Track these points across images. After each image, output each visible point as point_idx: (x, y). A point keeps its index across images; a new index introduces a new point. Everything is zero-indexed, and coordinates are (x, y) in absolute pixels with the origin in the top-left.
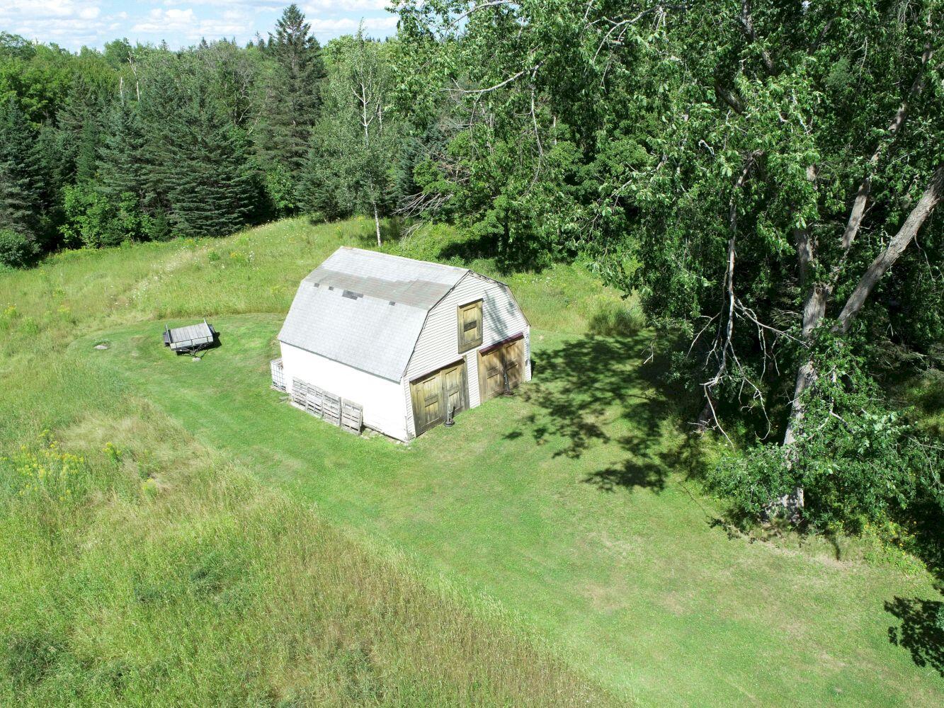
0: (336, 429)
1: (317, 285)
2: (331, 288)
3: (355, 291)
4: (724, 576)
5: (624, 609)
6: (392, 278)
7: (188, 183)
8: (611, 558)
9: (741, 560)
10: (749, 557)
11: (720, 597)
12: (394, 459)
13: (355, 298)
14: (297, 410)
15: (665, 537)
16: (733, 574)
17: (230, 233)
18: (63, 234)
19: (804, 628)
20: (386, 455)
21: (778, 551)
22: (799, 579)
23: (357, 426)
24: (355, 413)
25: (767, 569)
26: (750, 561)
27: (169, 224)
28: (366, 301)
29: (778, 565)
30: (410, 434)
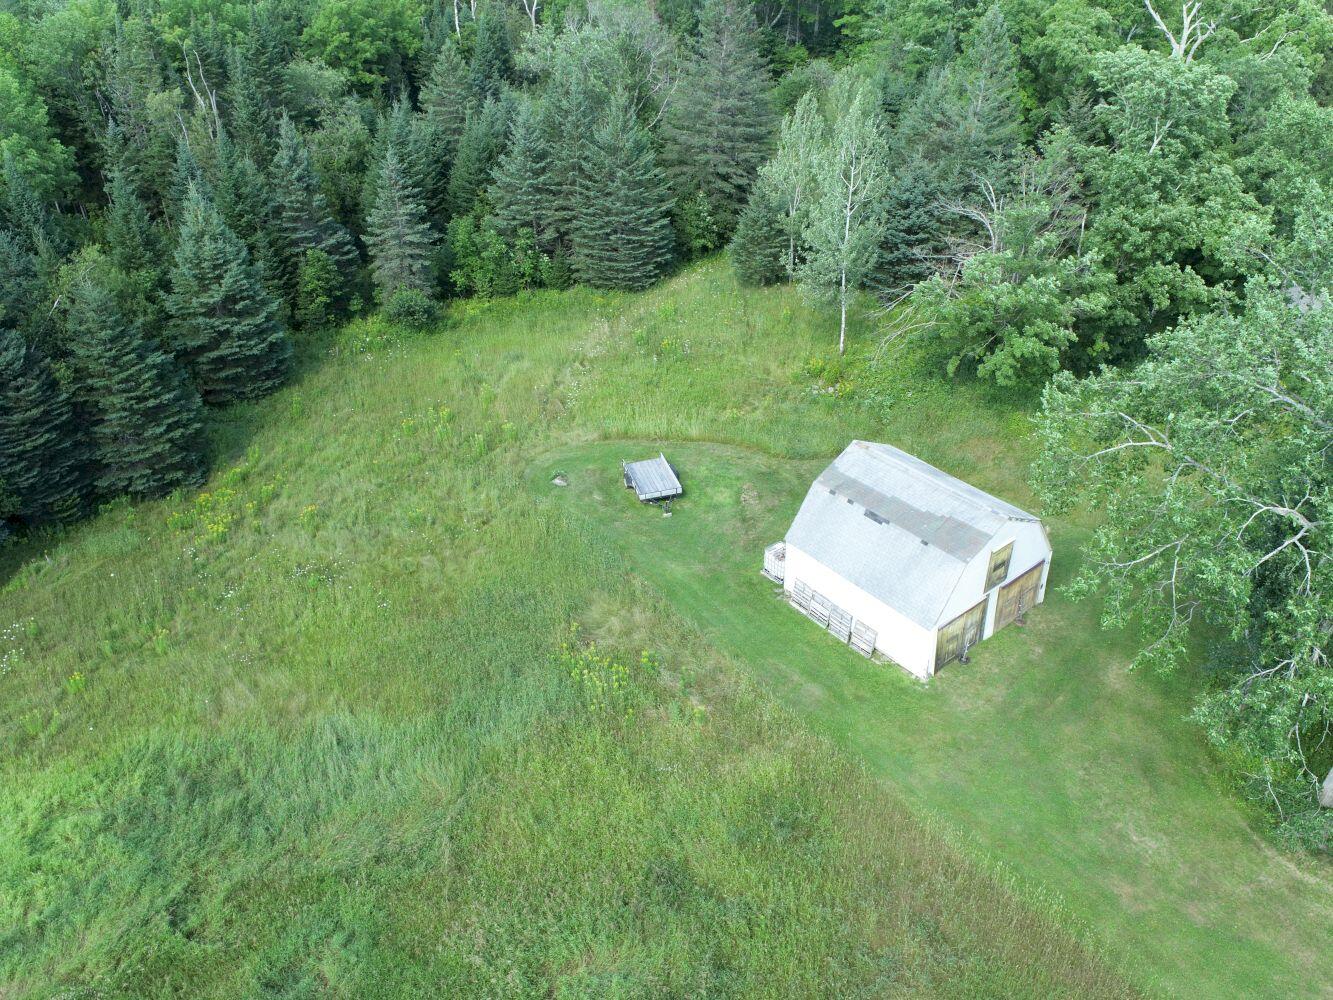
0: (844, 645)
1: (832, 492)
2: (850, 501)
3: (881, 514)
4: (1244, 891)
5: (1150, 911)
6: (921, 505)
7: (601, 227)
8: (1137, 854)
9: (1261, 878)
10: (1270, 875)
11: (1239, 914)
12: (912, 698)
13: (880, 523)
14: (799, 613)
15: (1191, 840)
16: (1253, 891)
17: (643, 288)
18: (455, 282)
19: (1314, 957)
20: (903, 691)
21: (1299, 874)
22: (1316, 907)
23: (870, 650)
24: (869, 636)
25: (1286, 892)
26: (1270, 881)
27: (569, 269)
28: (892, 531)
29: (1298, 888)
30: (929, 675)
